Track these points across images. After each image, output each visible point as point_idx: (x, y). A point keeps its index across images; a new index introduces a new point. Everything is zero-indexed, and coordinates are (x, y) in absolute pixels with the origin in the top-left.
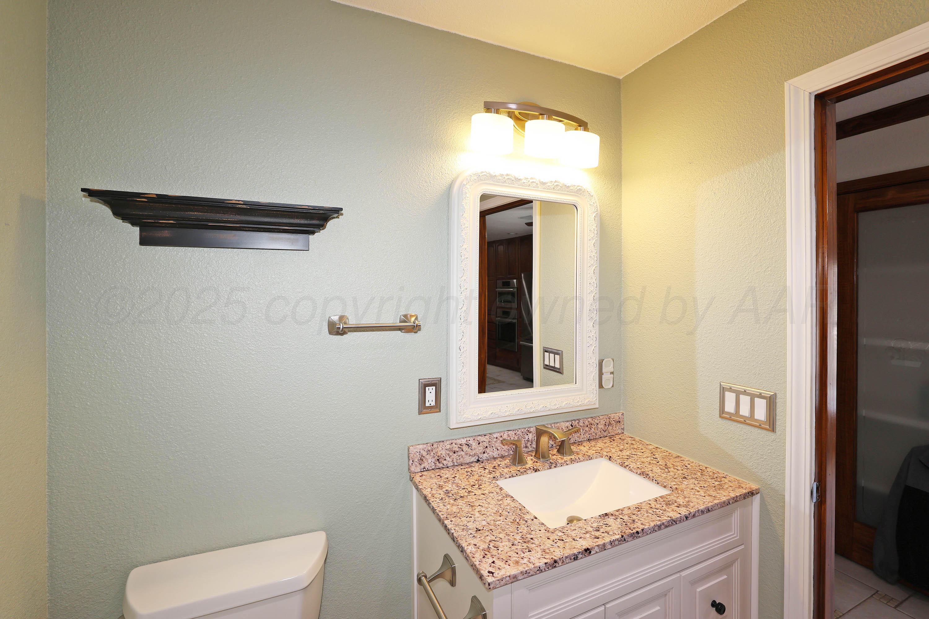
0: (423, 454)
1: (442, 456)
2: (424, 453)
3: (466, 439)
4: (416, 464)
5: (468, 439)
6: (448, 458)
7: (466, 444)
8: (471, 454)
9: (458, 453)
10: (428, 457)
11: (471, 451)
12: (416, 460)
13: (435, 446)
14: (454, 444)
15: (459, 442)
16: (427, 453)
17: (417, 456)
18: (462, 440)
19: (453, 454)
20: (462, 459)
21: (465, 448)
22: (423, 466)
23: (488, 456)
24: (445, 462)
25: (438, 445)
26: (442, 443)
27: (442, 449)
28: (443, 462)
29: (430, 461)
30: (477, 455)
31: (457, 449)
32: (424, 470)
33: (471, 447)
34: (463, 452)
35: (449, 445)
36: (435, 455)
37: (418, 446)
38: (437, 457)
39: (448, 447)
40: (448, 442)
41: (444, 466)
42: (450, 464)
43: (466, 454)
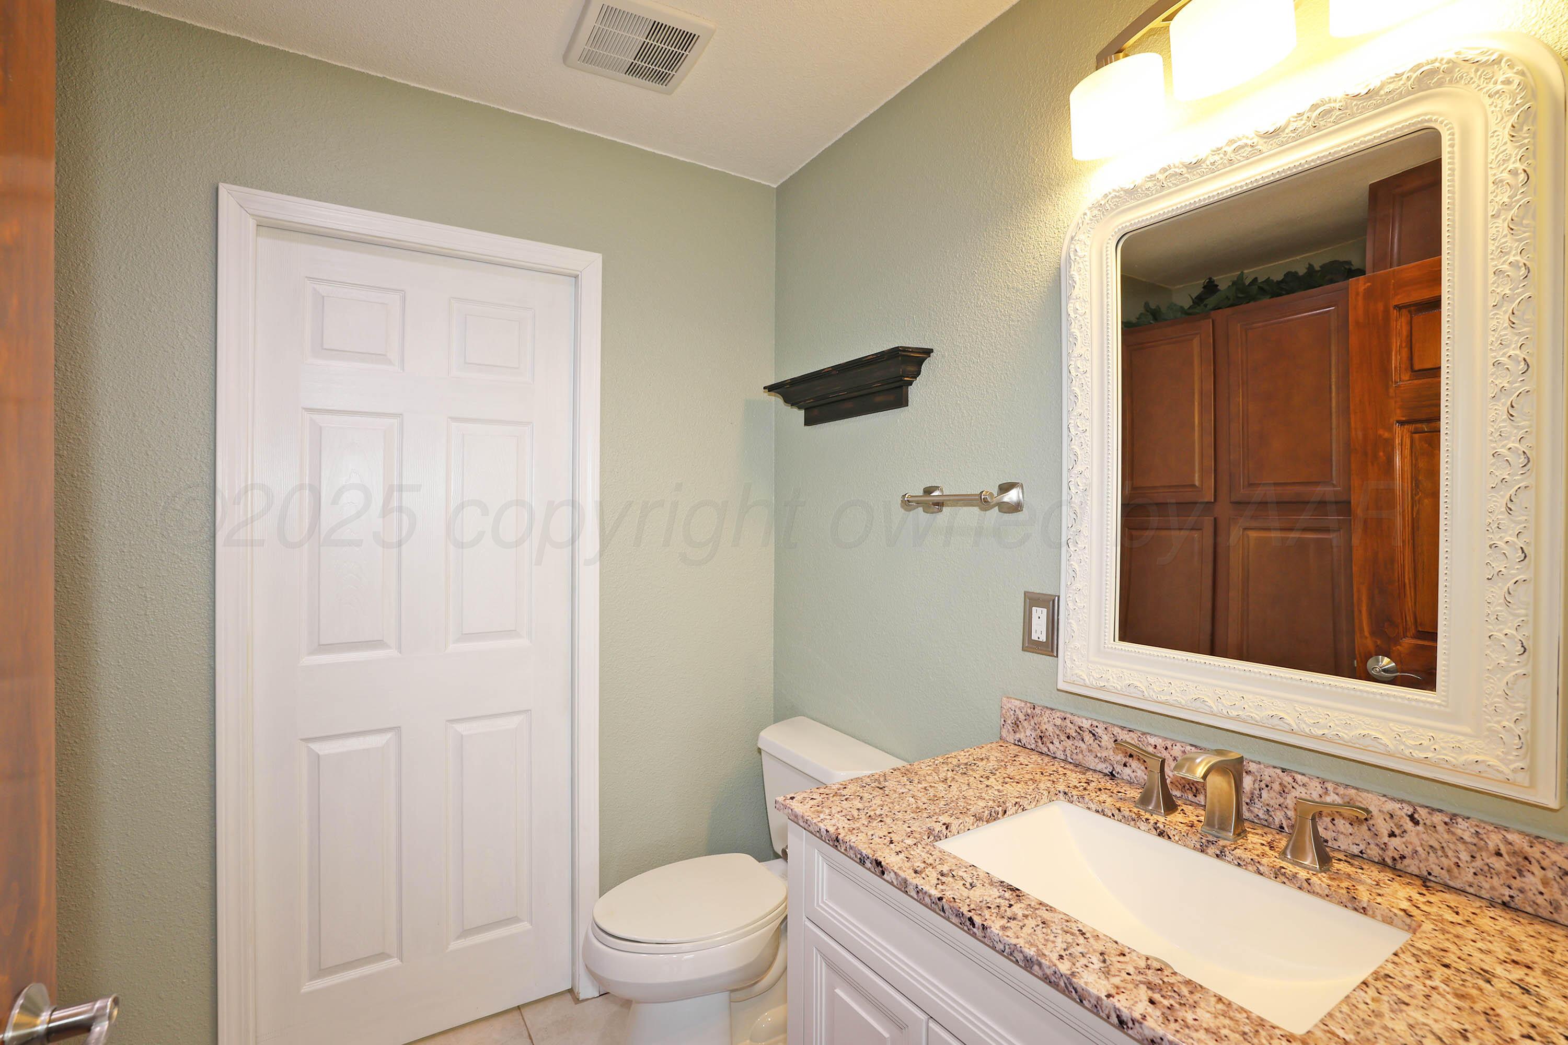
0: (1020, 717)
1: (1047, 734)
2: (1022, 717)
3: (1090, 722)
4: (1009, 727)
5: (1095, 723)
6: (1056, 742)
7: (1090, 732)
8: (1099, 755)
9: (1075, 741)
10: (1025, 724)
11: (1099, 748)
12: (1010, 722)
13: (1038, 711)
14: (1068, 721)
15: (1078, 721)
16: (1024, 718)
17: (1011, 715)
18: (1084, 720)
19: (1066, 739)
20: (1080, 756)
21: (1088, 738)
22: (1018, 736)
23: (1133, 775)
24: (1051, 746)
25: (1043, 713)
26: (1048, 712)
27: (1048, 721)
28: (1048, 744)
29: (1028, 733)
30: (1110, 761)
31: (1074, 734)
32: (1020, 743)
33: (1100, 742)
34: (1083, 744)
35: (1060, 720)
36: (1037, 727)
37: (1013, 701)
38: (1039, 731)
39: (1059, 722)
40: (1058, 714)
41: (1049, 753)
42: (1060, 754)
43: (1090, 751)
